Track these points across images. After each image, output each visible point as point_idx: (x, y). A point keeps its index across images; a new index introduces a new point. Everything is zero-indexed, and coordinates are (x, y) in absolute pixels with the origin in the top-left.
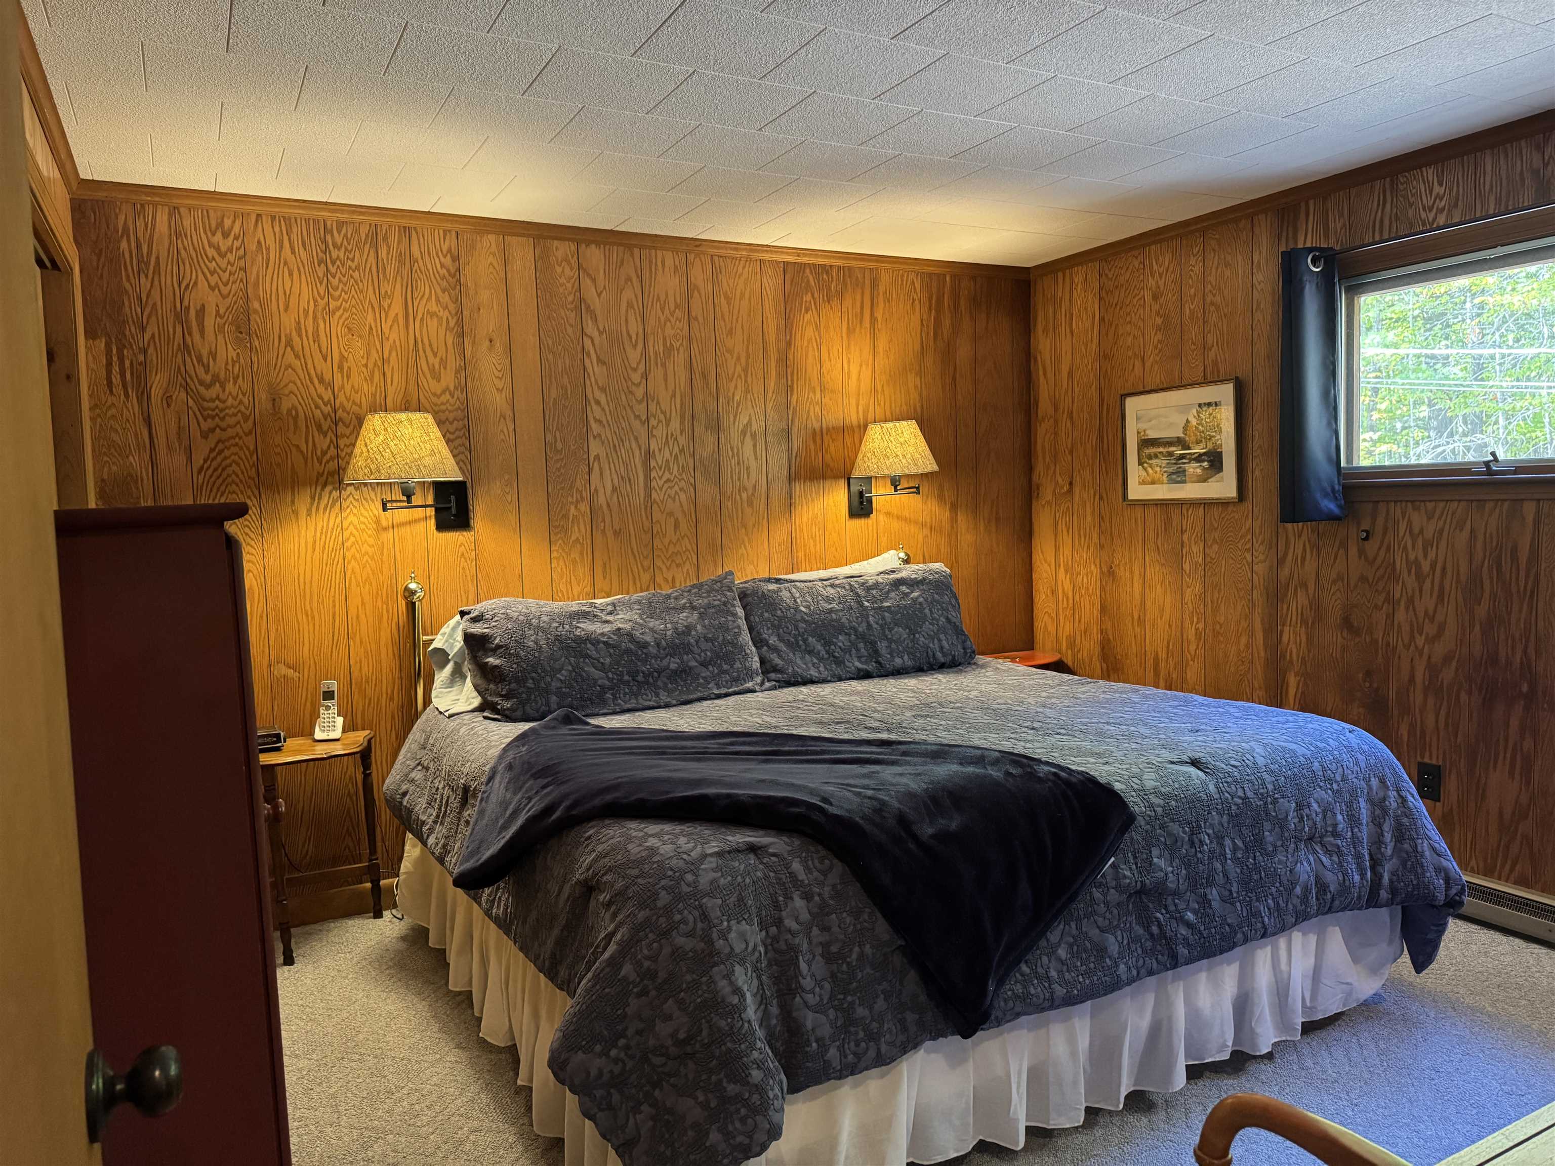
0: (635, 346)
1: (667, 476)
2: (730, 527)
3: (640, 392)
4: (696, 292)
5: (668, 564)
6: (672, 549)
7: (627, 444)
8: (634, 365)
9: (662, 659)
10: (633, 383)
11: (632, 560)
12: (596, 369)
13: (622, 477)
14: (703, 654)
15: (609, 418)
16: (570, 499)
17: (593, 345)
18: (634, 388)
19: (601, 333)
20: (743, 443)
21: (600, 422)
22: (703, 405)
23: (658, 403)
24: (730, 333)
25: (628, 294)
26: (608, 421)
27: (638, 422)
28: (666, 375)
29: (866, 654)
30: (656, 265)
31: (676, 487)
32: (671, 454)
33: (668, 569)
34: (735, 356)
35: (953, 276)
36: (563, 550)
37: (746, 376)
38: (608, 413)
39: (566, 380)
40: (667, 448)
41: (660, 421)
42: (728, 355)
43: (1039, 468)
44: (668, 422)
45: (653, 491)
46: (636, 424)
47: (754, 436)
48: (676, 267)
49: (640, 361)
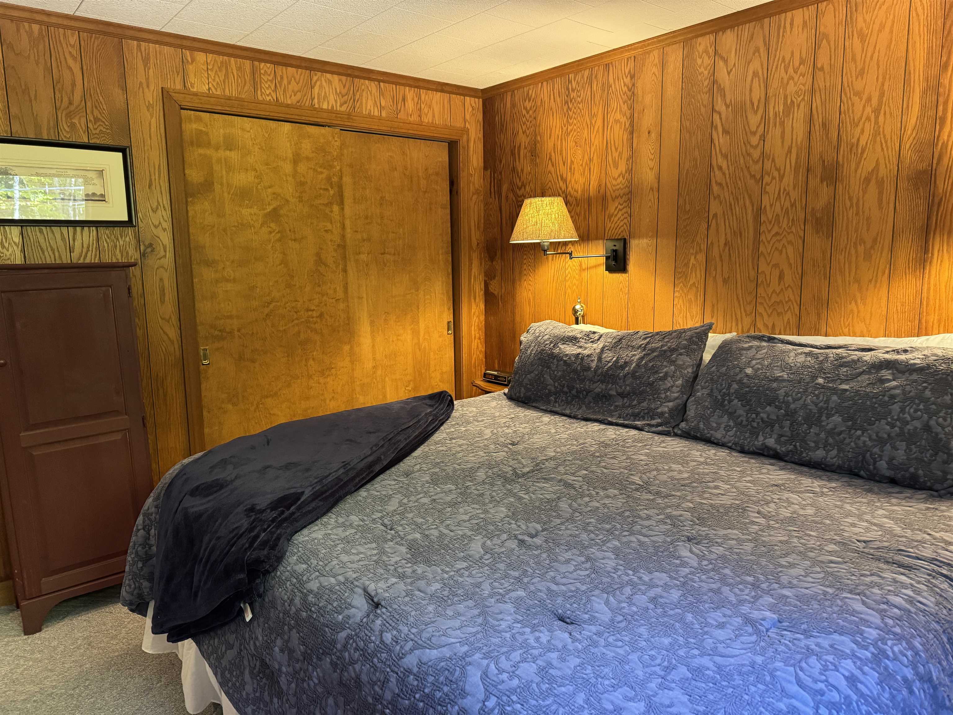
0: (756, 112)
1: (776, 229)
2: (840, 281)
3: (756, 154)
4: (825, 41)
5: (769, 312)
6: (774, 298)
7: (741, 202)
8: (754, 129)
10: (752, 146)
11: (736, 304)
12: (721, 140)
13: (734, 232)
15: (728, 180)
16: (691, 251)
17: (721, 119)
18: (752, 151)
19: (727, 106)
20: (865, 192)
21: (720, 184)
22: (821, 157)
23: (773, 160)
24: (861, 73)
25: (755, 65)
26: (727, 184)
27: (752, 181)
28: (783, 133)
30: (785, 27)
31: (784, 241)
32: (782, 209)
33: (769, 316)
34: (865, 97)
36: (683, 290)
37: (877, 118)
38: (727, 176)
39: (697, 153)
40: (778, 204)
41: (774, 178)
42: (856, 99)
44: (782, 177)
45: (761, 244)
46: (751, 182)
47: (880, 184)
48: (805, 23)
49: (760, 124)
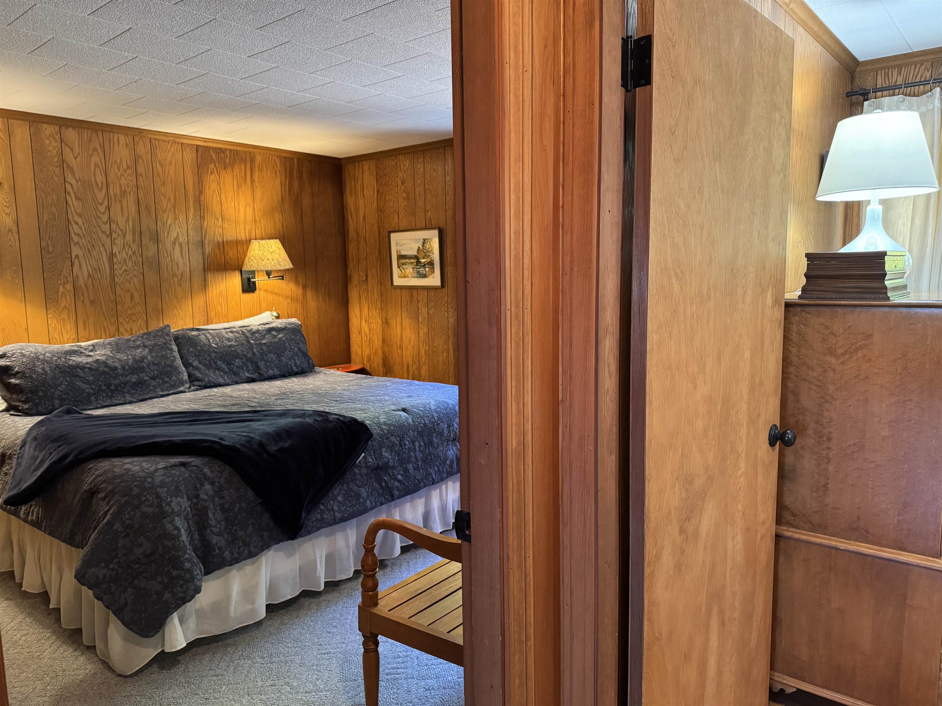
0: (101, 190)
1: (124, 267)
2: (167, 298)
3: (105, 218)
4: (140, 160)
5: (127, 320)
6: (129, 312)
7: (97, 248)
8: (101, 201)
9: (126, 376)
10: (101, 212)
11: (103, 318)
12: (75, 204)
13: (95, 269)
14: (152, 373)
15: (84, 232)
16: (59, 282)
17: (72, 188)
18: (101, 215)
19: (77, 181)
20: (173, 249)
21: (78, 235)
22: (147, 226)
23: (117, 224)
24: (163, 184)
25: (95, 159)
26: (84, 235)
27: (104, 235)
28: (122, 207)
29: (252, 369)
30: (114, 142)
31: (131, 275)
32: (127, 255)
33: (127, 323)
34: (167, 198)
35: (299, 160)
36: (55, 312)
37: (174, 210)
38: (83, 229)
39: (54, 210)
40: (124, 252)
41: (119, 235)
42: (162, 197)
43: (351, 266)
44: (124, 236)
45: (116, 277)
46: (103, 237)
47: (180, 245)
48: (127, 144)
49: (105, 198)
